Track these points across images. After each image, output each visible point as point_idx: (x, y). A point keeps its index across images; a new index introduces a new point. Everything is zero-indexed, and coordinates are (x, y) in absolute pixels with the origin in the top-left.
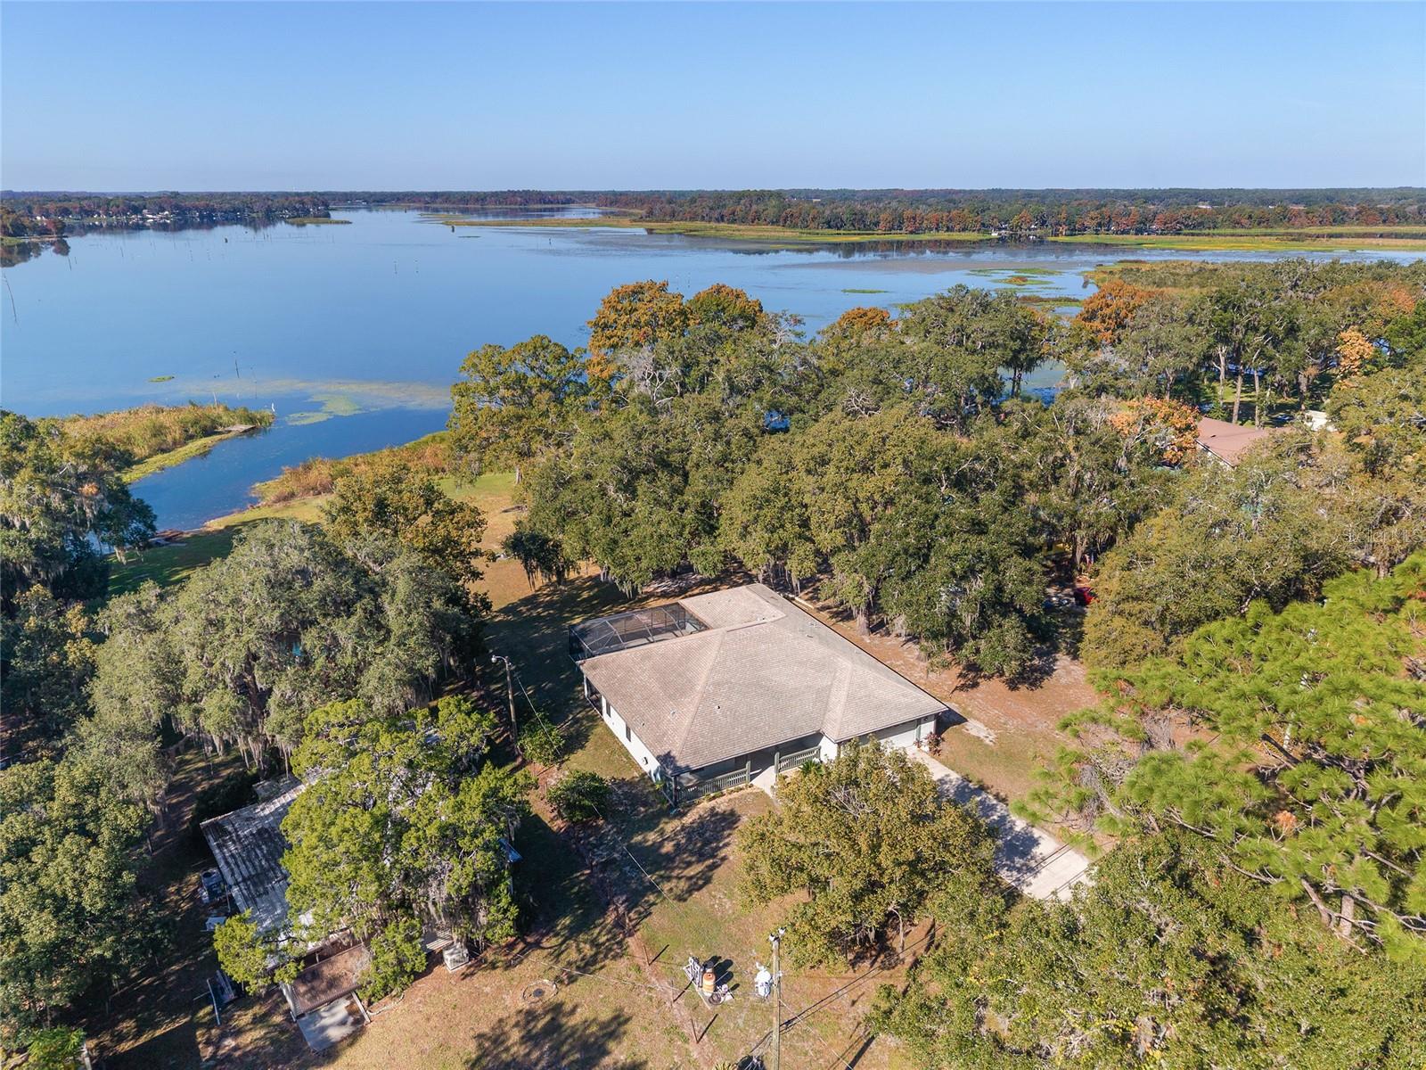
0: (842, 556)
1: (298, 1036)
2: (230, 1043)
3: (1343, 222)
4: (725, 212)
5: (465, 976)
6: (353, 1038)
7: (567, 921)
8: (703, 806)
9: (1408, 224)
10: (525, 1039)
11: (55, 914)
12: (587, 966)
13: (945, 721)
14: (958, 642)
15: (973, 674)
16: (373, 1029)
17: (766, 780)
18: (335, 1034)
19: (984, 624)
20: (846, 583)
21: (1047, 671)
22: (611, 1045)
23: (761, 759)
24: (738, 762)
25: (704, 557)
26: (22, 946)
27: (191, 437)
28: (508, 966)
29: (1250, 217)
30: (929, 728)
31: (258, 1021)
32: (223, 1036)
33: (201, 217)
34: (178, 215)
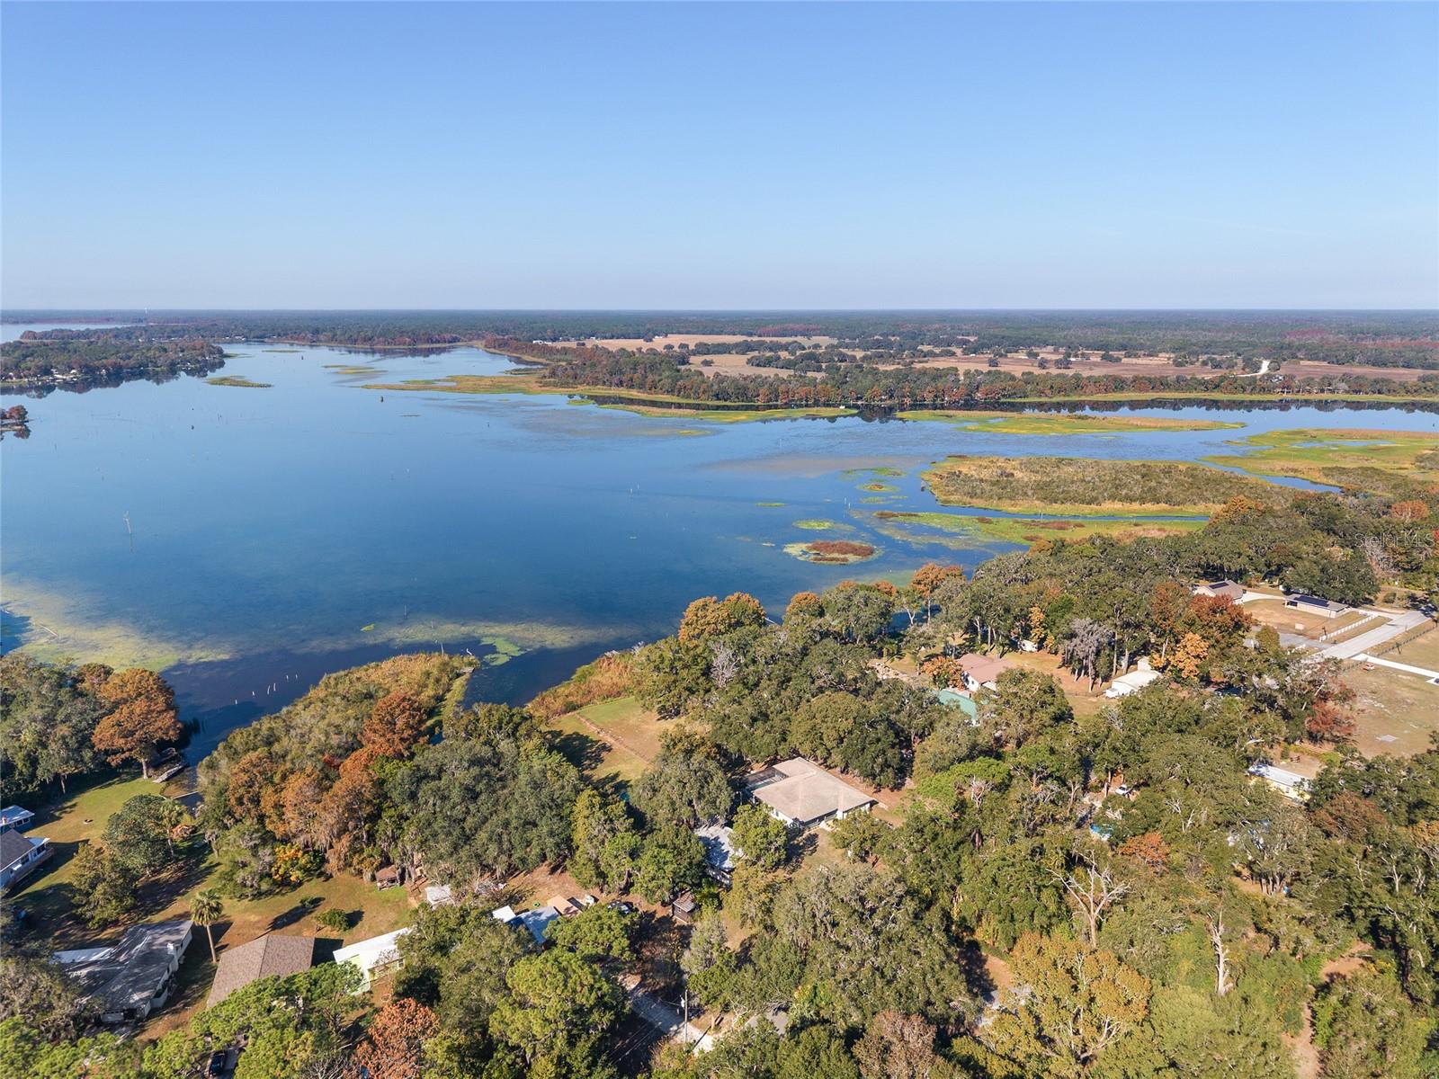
0: (835, 750)
3: (1122, 389)
4: (624, 378)
8: (807, 833)
9: (1171, 391)
13: (873, 803)
14: (874, 777)
15: (879, 788)
17: (823, 825)
19: (882, 771)
20: (836, 758)
21: (903, 784)
23: (821, 819)
24: (814, 820)
25: (783, 749)
29: (1052, 387)
30: (868, 805)
33: (109, 374)
34: (86, 373)
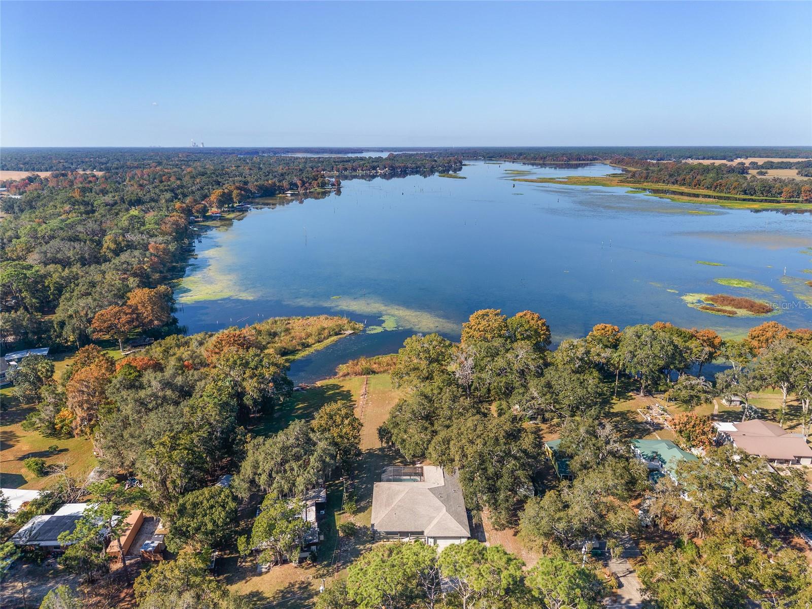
1: (257, 568)
2: (244, 564)
5: (296, 567)
6: (266, 572)
7: (326, 563)
10: (298, 588)
11: (213, 524)
12: (322, 576)
16: (271, 572)
18: (264, 570)
22: (315, 597)
26: (206, 529)
27: (331, 336)
28: (306, 569)
31: (251, 561)
32: (243, 562)
33: (401, 171)
34: (391, 170)
